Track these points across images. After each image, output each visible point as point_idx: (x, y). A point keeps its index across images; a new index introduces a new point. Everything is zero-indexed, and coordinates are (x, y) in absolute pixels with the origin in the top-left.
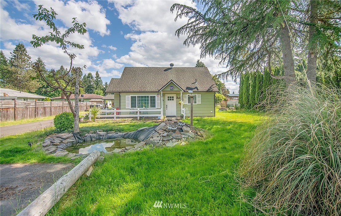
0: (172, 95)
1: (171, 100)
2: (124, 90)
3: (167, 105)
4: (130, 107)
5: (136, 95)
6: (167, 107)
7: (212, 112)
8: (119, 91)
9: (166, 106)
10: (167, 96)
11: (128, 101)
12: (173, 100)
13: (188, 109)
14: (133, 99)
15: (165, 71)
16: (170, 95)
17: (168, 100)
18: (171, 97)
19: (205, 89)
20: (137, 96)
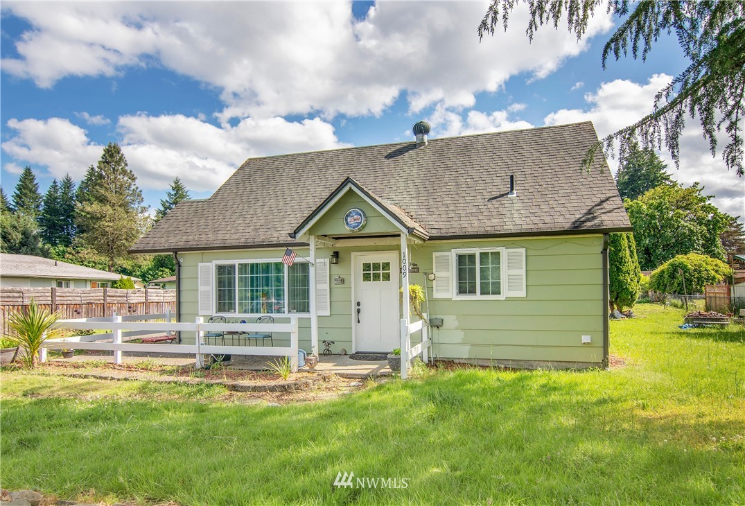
0: (379, 258)
1: (376, 277)
2: (193, 239)
3: (358, 304)
4: (214, 310)
5: (235, 260)
6: (359, 311)
7: (586, 339)
8: (173, 246)
9: (354, 308)
10: (358, 260)
11: (207, 284)
12: (387, 277)
13: (456, 324)
14: (224, 275)
15: (389, 156)
16: (372, 258)
17: (367, 277)
18: (376, 266)
19: (548, 219)
20: (236, 262)
